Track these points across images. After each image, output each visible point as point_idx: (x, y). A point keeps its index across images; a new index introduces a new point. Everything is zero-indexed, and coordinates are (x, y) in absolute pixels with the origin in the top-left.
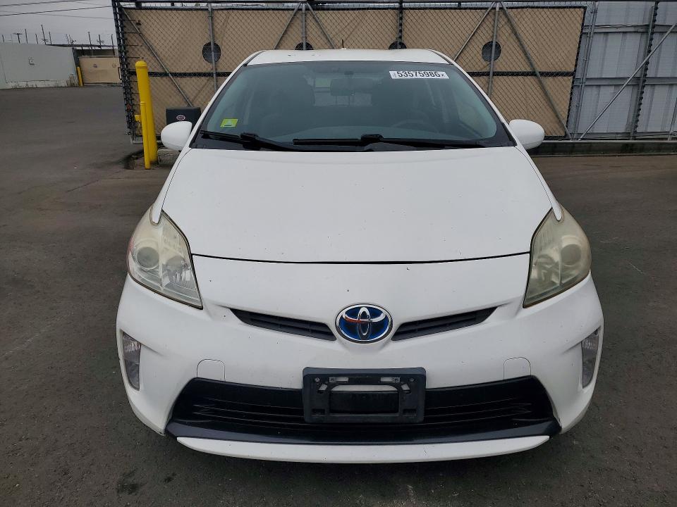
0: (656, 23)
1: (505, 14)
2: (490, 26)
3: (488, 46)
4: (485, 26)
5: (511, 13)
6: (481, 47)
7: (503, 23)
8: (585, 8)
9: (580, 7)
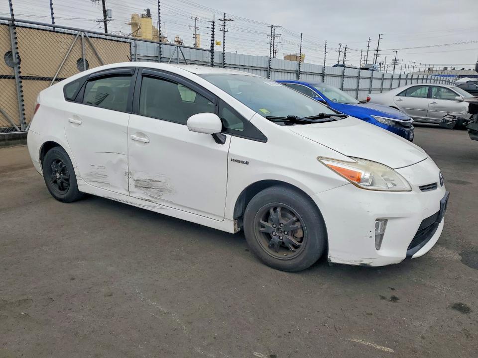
0: (162, 56)
1: (88, 40)
2: (79, 48)
3: (80, 61)
4: (76, 47)
5: (91, 40)
6: (76, 61)
7: (87, 46)
8: (130, 43)
9: (128, 42)
